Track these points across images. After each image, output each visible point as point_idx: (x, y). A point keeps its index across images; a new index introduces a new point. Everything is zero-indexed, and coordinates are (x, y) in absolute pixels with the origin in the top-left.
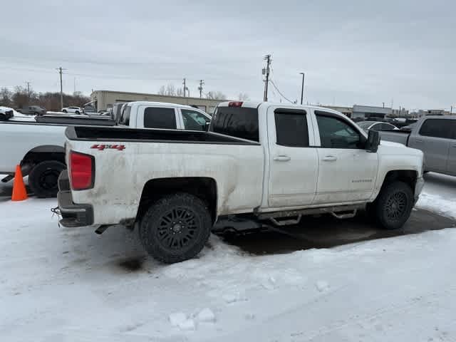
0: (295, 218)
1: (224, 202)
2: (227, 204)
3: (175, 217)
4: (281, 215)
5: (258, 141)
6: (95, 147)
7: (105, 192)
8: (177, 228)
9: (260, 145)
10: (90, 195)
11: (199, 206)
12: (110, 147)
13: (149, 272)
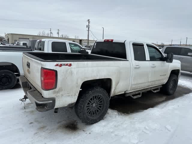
0: (139, 94)
1: (114, 90)
2: (115, 91)
3: (94, 100)
4: (134, 93)
5: (126, 59)
6: (57, 65)
7: (62, 90)
8: (94, 105)
9: (128, 61)
10: (55, 93)
11: (105, 93)
12: (64, 65)
13: (83, 131)
